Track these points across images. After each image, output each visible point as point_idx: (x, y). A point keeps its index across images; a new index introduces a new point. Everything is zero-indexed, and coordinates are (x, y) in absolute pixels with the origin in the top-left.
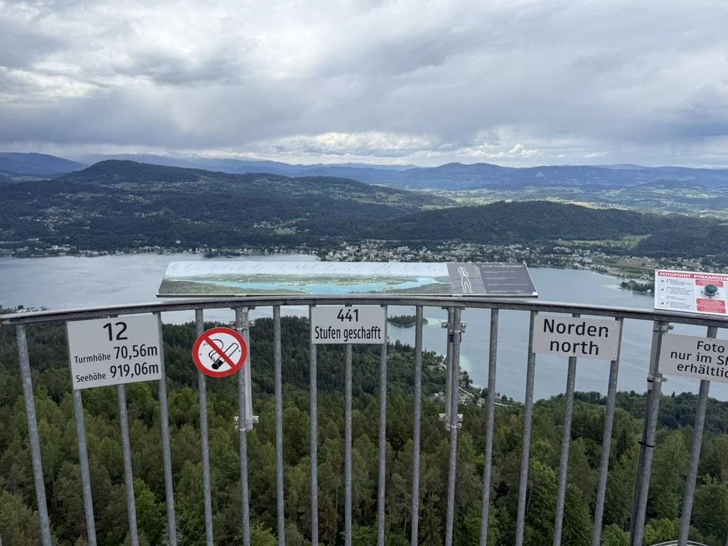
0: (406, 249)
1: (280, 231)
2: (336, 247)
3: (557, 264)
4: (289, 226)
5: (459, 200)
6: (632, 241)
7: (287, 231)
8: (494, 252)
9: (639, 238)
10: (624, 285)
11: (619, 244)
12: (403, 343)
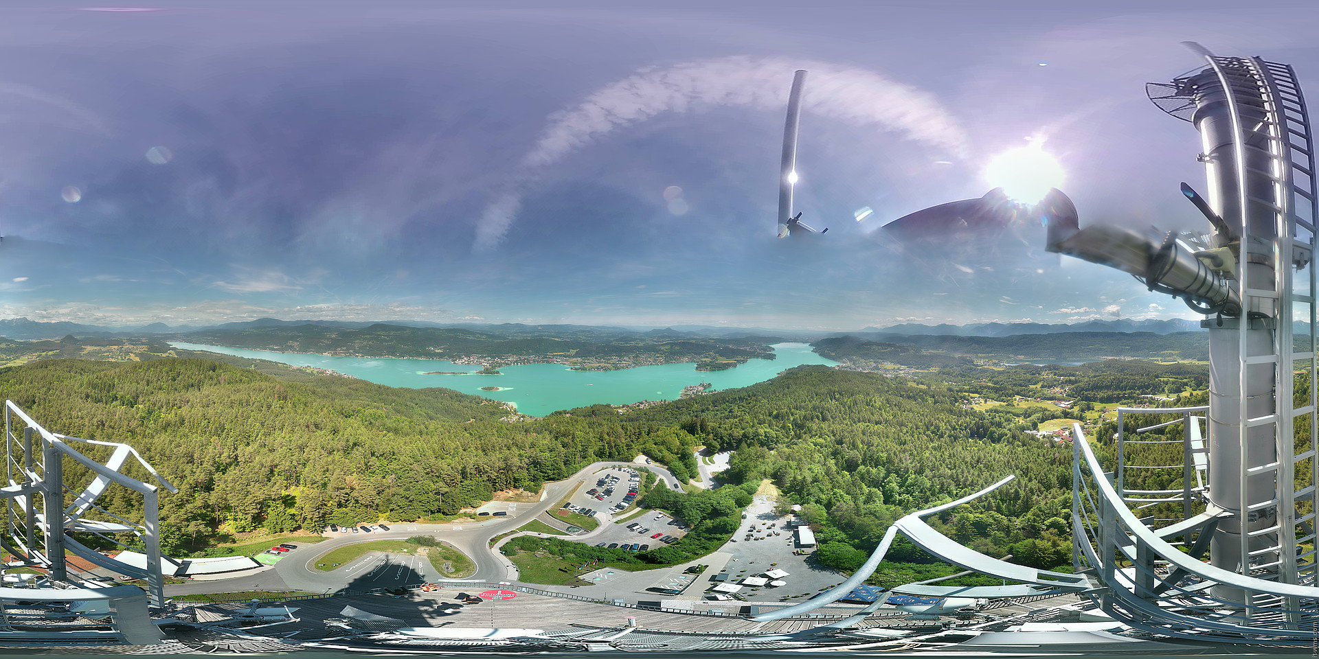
0: (490, 358)
1: (437, 351)
2: (460, 358)
3: (548, 362)
4: (441, 349)
5: (510, 338)
6: (573, 352)
7: (440, 351)
8: (525, 359)
9: (575, 351)
10: (571, 369)
11: (569, 353)
12: (488, 398)
